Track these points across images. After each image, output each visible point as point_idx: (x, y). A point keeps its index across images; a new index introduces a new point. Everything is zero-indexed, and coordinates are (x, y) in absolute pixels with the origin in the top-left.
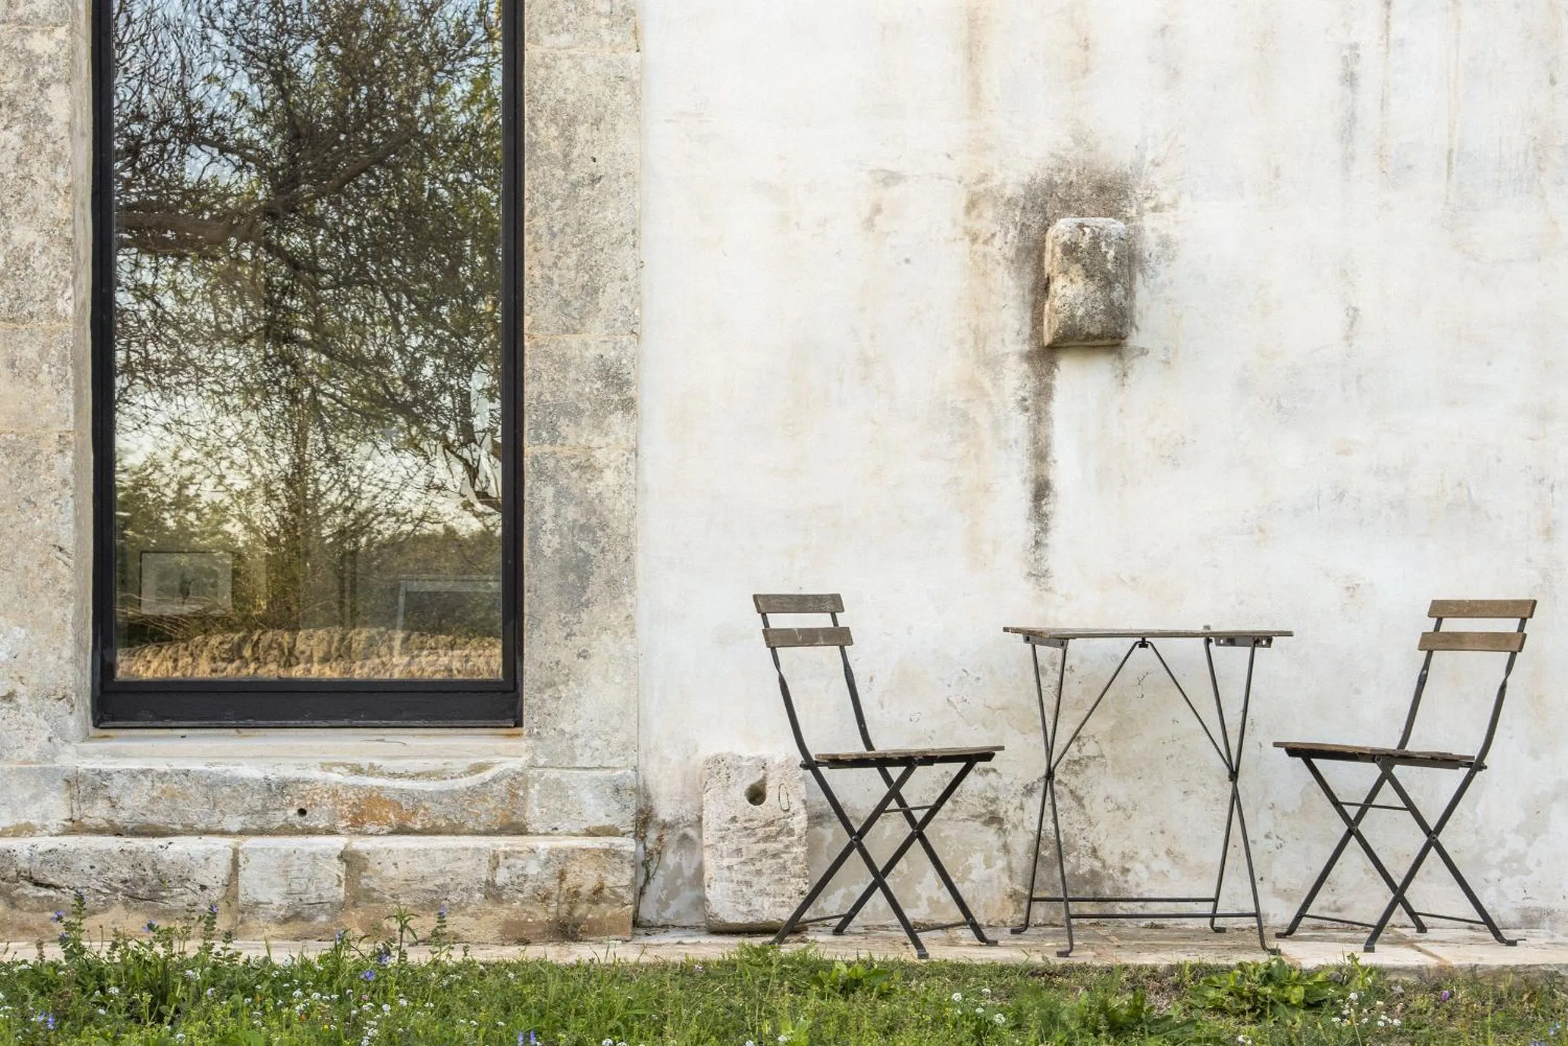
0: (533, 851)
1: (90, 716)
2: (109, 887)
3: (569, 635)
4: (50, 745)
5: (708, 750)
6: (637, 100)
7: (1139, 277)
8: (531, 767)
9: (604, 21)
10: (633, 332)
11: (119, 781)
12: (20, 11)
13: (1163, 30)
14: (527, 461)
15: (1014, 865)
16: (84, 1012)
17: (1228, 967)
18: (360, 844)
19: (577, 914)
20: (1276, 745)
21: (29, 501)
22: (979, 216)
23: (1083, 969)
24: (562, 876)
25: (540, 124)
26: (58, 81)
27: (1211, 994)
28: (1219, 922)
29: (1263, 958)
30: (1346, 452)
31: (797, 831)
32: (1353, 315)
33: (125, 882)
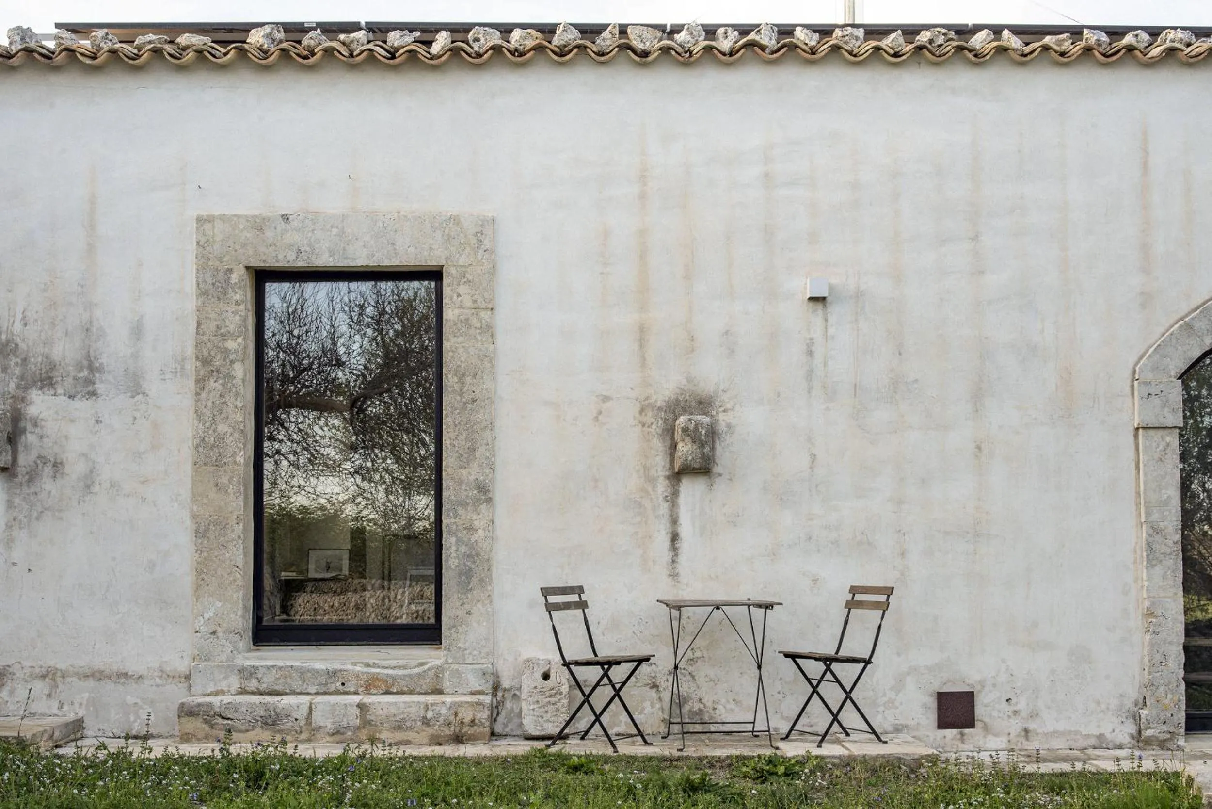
0: (444, 703)
1: (251, 640)
2: (255, 719)
3: (462, 604)
4: (231, 654)
5: (525, 655)
6: (493, 366)
7: (717, 441)
8: (445, 663)
9: (478, 331)
10: (491, 468)
11: (262, 670)
12: (222, 331)
13: (727, 333)
14: (444, 526)
15: (664, 707)
16: (224, 785)
17: (753, 756)
18: (368, 700)
19: (463, 731)
20: (779, 652)
21: (223, 545)
22: (646, 415)
23: (687, 758)
24: (456, 714)
25: (450, 376)
26: (239, 361)
27: (744, 769)
28: (755, 734)
29: (768, 752)
30: (812, 519)
31: (564, 693)
32: (813, 457)
33: (262, 717)
